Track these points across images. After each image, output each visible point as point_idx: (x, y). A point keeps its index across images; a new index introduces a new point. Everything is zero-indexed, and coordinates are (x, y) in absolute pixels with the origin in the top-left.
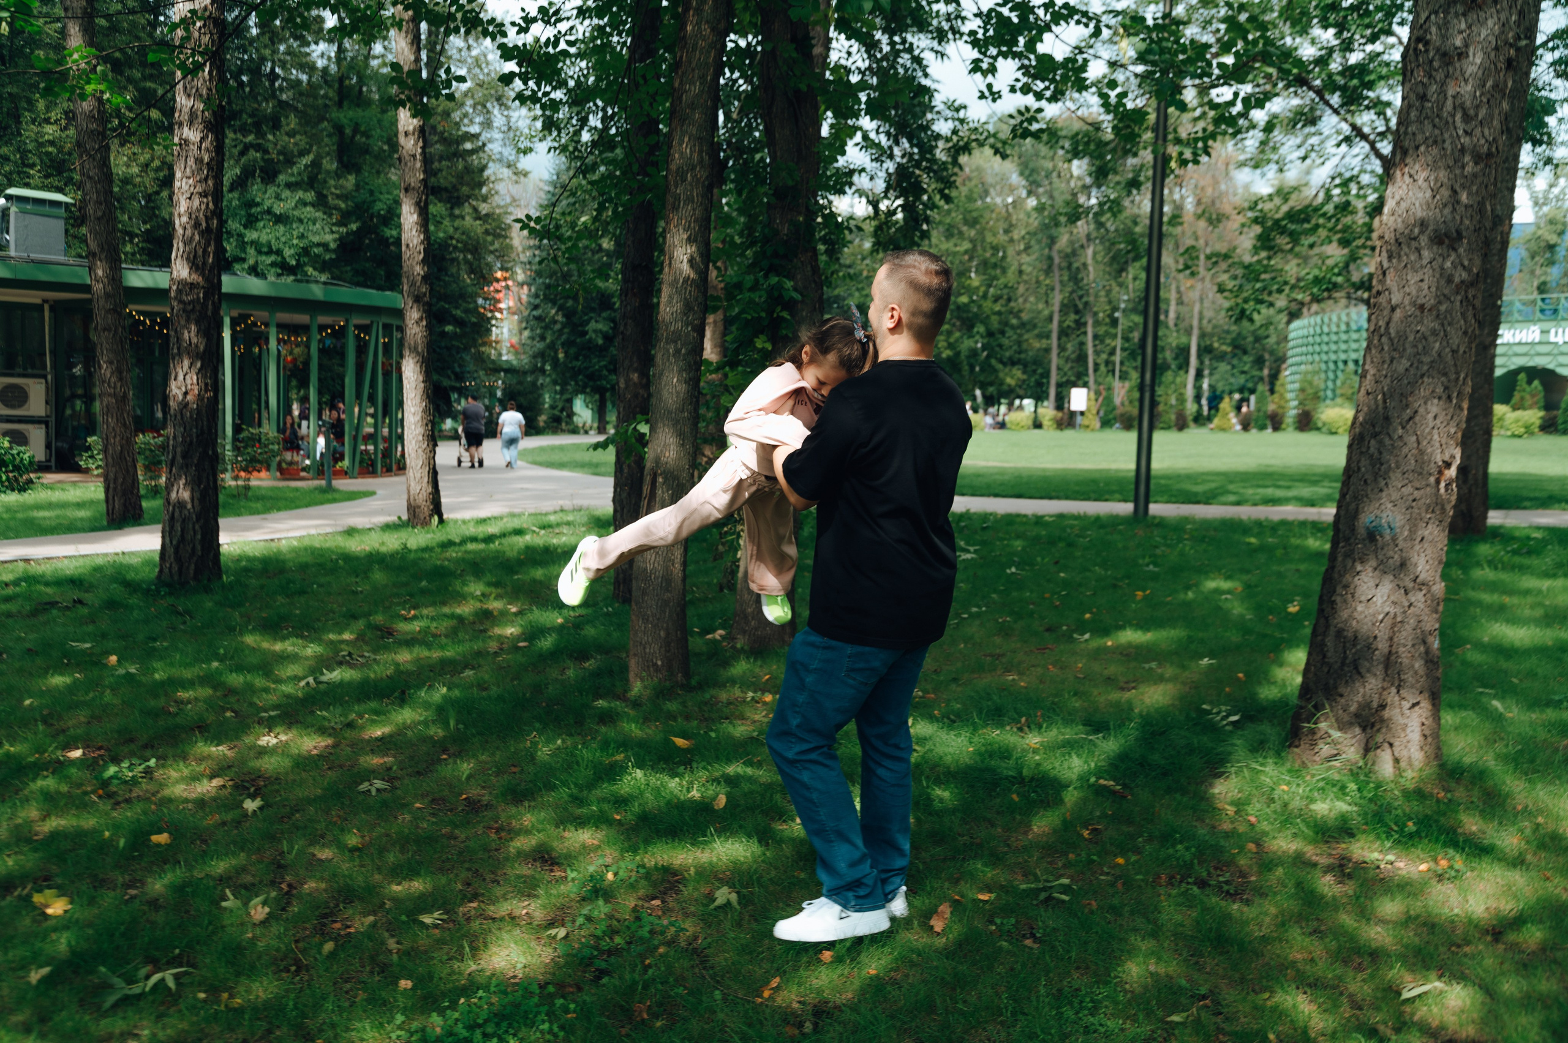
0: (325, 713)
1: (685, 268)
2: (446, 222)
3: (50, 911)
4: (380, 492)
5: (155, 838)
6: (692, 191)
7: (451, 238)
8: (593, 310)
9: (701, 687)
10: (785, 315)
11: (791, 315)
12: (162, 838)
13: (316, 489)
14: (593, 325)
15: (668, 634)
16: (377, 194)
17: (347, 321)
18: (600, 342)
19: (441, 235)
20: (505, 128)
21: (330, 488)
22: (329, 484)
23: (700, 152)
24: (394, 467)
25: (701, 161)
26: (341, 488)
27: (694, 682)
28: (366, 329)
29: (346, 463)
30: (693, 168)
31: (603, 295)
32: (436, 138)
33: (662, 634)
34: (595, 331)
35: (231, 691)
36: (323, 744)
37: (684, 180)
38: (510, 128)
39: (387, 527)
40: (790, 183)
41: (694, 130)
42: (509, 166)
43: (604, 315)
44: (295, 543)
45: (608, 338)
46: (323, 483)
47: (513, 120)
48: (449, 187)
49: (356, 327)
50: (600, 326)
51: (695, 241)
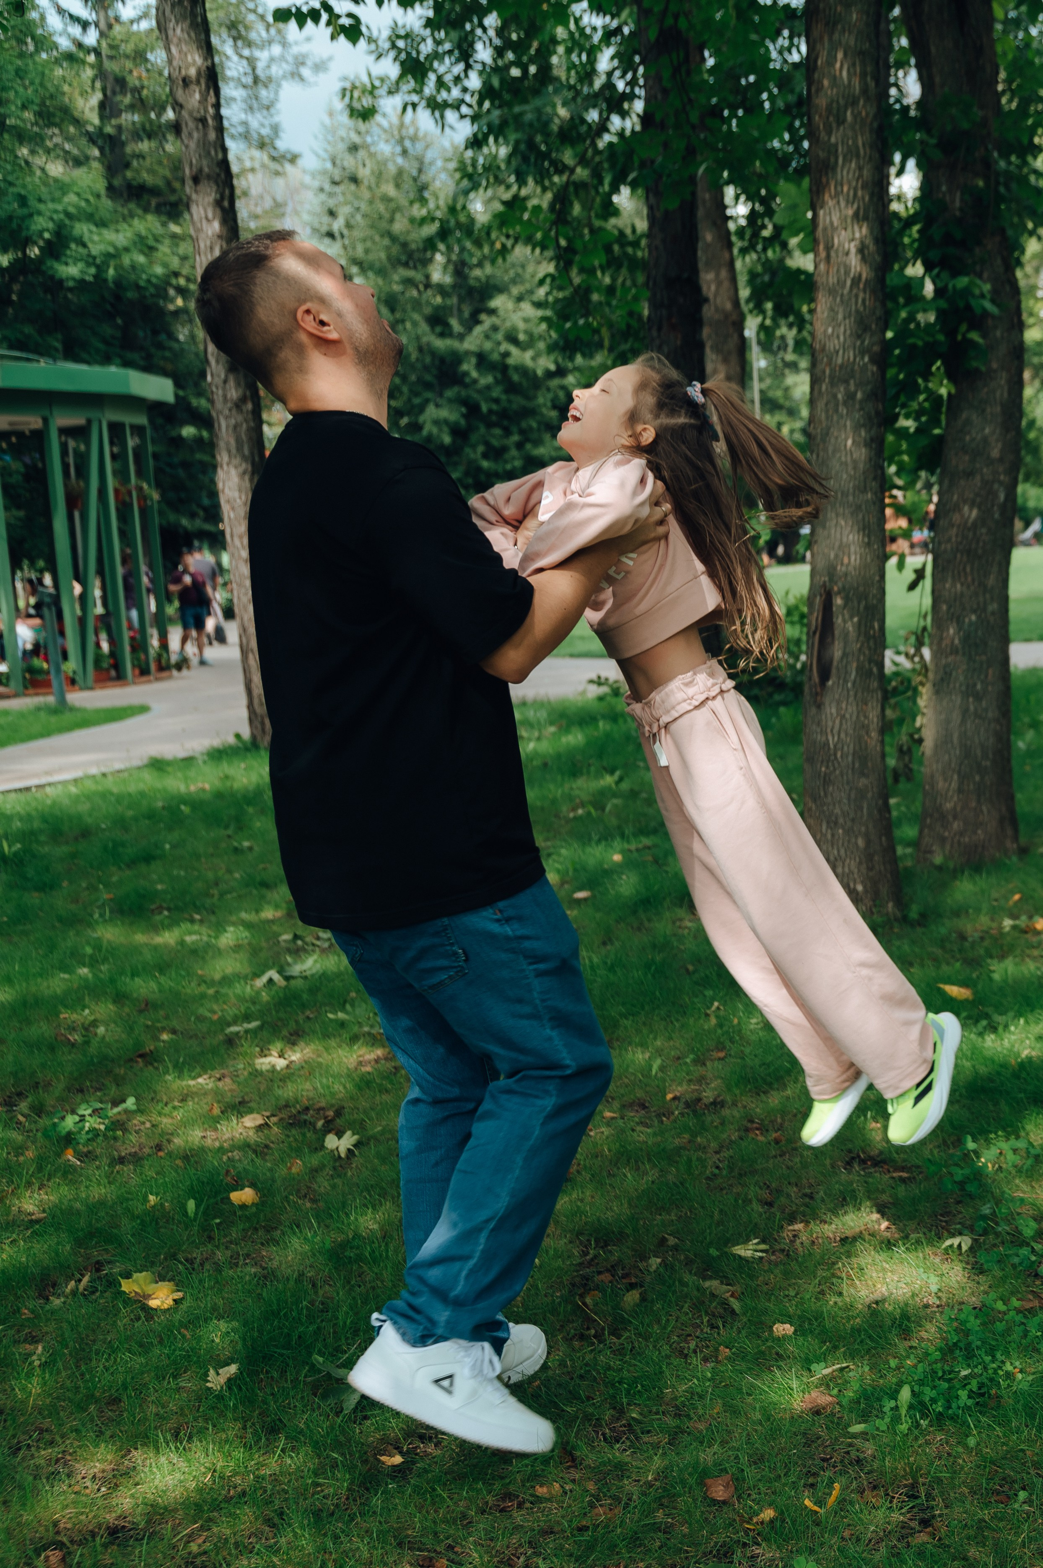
0: (341, 1015)
1: (854, 261)
2: (164, 248)
3: (153, 1303)
4: (154, 706)
5: (236, 1197)
6: (855, 140)
7: (176, 274)
8: (428, 386)
9: (923, 920)
10: (974, 336)
11: (984, 336)
12: (245, 1196)
13: (38, 709)
14: (432, 413)
15: (868, 842)
16: (32, 202)
17: (45, 420)
18: (447, 439)
19: (159, 270)
20: (249, 80)
21: (62, 706)
22: (62, 701)
23: (863, 75)
24: (153, 666)
25: (865, 91)
26: (77, 704)
27: (913, 914)
28: (80, 432)
29: (71, 666)
30: (854, 103)
31: (442, 360)
32: (127, 99)
33: (861, 842)
34: (436, 422)
35: (147, 1006)
36: (371, 1056)
37: (841, 121)
38: (256, 80)
39: (218, 755)
40: (965, 125)
41: (850, 40)
42: (262, 146)
43: (450, 393)
44: (73, 790)
45: (457, 432)
46: (51, 699)
47: (260, 65)
48: (160, 183)
49: (65, 431)
50: (444, 413)
51: (866, 218)
